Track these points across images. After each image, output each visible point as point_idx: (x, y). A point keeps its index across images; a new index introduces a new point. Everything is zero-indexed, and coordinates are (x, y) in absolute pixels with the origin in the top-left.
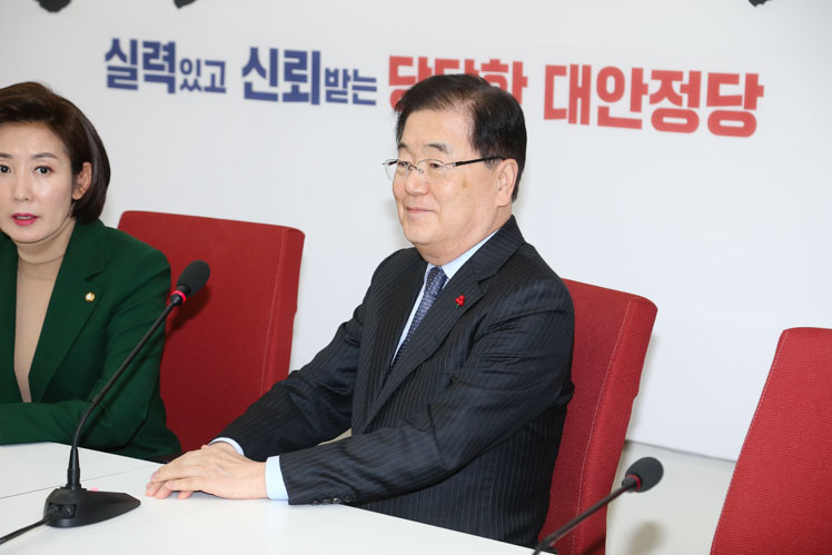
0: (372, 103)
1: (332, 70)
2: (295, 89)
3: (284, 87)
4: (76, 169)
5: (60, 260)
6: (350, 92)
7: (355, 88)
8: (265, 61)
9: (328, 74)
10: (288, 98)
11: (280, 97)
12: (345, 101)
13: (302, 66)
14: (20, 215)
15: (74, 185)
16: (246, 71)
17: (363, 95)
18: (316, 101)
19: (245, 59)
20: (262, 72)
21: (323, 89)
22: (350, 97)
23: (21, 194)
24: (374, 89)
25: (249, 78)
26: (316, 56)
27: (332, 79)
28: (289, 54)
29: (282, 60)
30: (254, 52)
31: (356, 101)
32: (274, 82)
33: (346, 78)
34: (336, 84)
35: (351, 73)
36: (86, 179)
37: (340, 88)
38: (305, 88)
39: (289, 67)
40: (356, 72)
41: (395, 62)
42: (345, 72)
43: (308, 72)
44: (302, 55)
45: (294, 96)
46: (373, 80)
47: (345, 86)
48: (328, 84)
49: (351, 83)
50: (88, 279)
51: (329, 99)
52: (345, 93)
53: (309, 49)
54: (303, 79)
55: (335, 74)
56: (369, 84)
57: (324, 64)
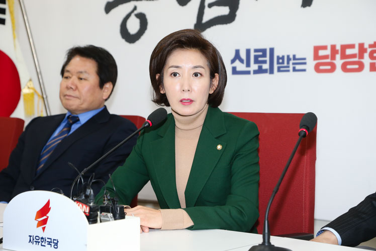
0: (304, 70)
1: (281, 56)
2: (260, 67)
3: (254, 67)
4: (212, 76)
5: (201, 128)
6: (291, 66)
7: (293, 64)
8: (243, 55)
9: (278, 58)
10: (255, 72)
11: (252, 72)
12: (288, 71)
13: (264, 55)
14: (184, 99)
15: (211, 84)
16: (233, 61)
17: (298, 67)
18: (272, 72)
19: (233, 55)
20: (242, 61)
21: (276, 66)
22: (291, 68)
23: (186, 88)
24: (305, 63)
25: (234, 65)
26: (272, 50)
27: (281, 61)
28: (256, 51)
29: (252, 54)
30: (237, 52)
31: (294, 70)
32: (248, 65)
33: (289, 59)
34: (283, 63)
35: (291, 57)
36: (216, 82)
37: (285, 64)
38: (266, 66)
39: (256, 57)
40: (294, 56)
41: (317, 49)
42: (288, 56)
43: (268, 59)
44: (264, 51)
45: (260, 71)
46: (304, 59)
47: (288, 63)
48: (278, 63)
49: (291, 62)
50: (217, 138)
51: (279, 70)
52: (288, 67)
53: (268, 47)
54: (265, 62)
55: (283, 58)
56: (302, 61)
57: (276, 54)
